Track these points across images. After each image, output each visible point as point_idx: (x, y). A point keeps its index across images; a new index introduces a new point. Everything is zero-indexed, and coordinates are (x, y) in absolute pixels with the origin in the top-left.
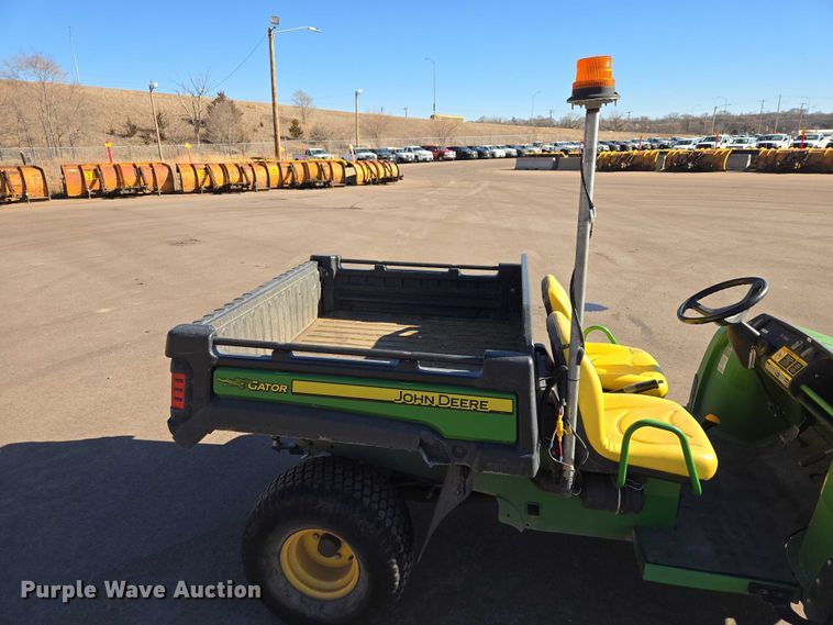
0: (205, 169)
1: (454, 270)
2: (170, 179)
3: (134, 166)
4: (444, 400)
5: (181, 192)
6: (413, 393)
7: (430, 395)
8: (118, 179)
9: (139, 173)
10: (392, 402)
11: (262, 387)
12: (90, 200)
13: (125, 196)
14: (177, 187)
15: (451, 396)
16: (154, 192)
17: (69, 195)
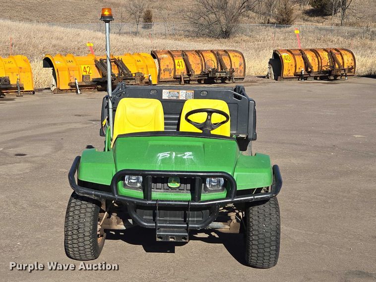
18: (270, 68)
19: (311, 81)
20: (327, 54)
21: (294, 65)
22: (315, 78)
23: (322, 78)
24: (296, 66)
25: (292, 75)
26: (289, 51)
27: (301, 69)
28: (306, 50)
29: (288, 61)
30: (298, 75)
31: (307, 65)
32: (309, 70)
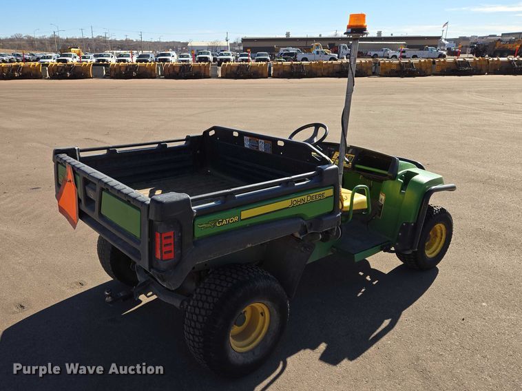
1: (162, 146)
4: (309, 198)
6: (296, 199)
7: (303, 197)
10: (288, 208)
11: (224, 222)
15: (311, 195)
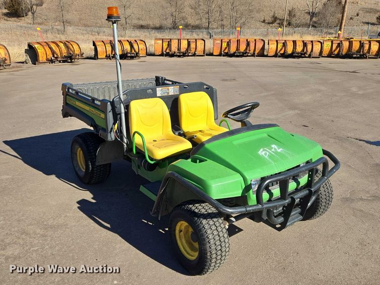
0: (284, 43)
2: (263, 48)
3: (247, 40)
5: (267, 56)
7: (93, 110)
8: (237, 47)
9: (248, 44)
10: (88, 111)
11: (72, 102)
12: (222, 57)
13: (238, 56)
14: (265, 53)
15: (96, 111)
16: (253, 55)
17: (214, 54)
18: (27, 56)
19: (57, 63)
20: (62, 44)
21: (45, 54)
22: (60, 62)
23: (64, 62)
24: (46, 54)
25: (45, 60)
26: (38, 43)
27: (50, 56)
28: (49, 42)
29: (40, 50)
30: (49, 60)
31: (53, 53)
32: (55, 56)
